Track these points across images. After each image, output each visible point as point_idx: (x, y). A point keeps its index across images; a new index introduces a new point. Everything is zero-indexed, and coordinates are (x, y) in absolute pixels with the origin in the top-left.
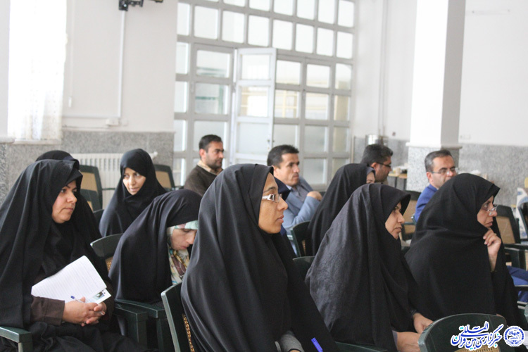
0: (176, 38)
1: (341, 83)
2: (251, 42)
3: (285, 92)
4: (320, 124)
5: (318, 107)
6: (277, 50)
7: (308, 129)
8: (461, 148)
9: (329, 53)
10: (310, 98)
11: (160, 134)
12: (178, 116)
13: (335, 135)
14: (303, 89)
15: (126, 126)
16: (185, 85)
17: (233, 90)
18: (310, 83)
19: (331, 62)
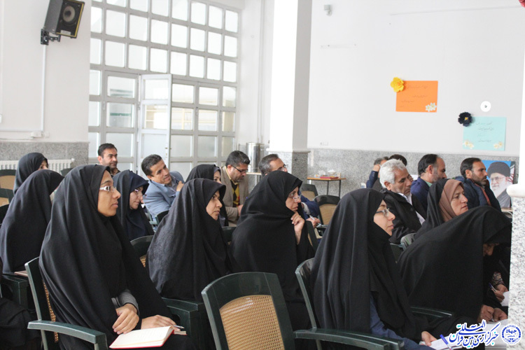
0: (89, 66)
1: (227, 101)
2: (152, 69)
3: (183, 109)
4: (211, 135)
5: (209, 121)
6: (172, 75)
7: (200, 138)
8: (309, 152)
9: (218, 78)
10: (202, 113)
11: (76, 144)
12: (92, 129)
13: (223, 143)
14: (196, 107)
15: (48, 137)
16: (98, 104)
17: (138, 108)
18: (201, 102)
19: (219, 85)
